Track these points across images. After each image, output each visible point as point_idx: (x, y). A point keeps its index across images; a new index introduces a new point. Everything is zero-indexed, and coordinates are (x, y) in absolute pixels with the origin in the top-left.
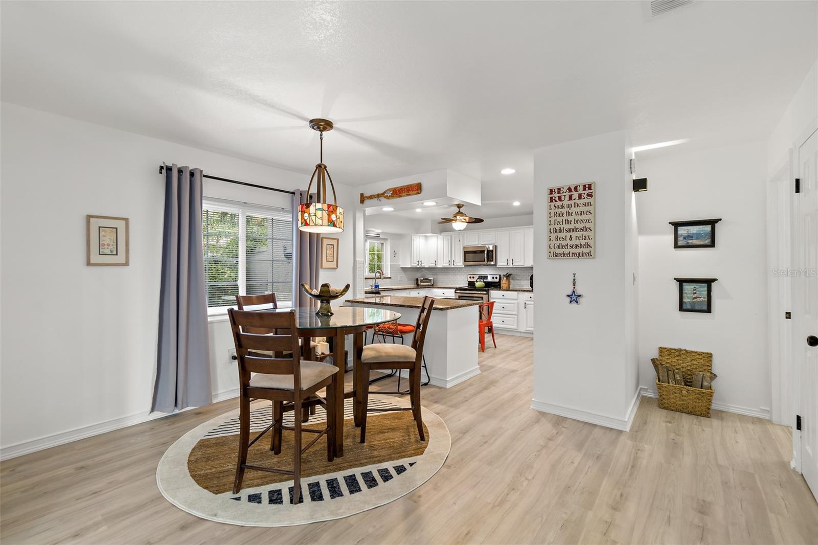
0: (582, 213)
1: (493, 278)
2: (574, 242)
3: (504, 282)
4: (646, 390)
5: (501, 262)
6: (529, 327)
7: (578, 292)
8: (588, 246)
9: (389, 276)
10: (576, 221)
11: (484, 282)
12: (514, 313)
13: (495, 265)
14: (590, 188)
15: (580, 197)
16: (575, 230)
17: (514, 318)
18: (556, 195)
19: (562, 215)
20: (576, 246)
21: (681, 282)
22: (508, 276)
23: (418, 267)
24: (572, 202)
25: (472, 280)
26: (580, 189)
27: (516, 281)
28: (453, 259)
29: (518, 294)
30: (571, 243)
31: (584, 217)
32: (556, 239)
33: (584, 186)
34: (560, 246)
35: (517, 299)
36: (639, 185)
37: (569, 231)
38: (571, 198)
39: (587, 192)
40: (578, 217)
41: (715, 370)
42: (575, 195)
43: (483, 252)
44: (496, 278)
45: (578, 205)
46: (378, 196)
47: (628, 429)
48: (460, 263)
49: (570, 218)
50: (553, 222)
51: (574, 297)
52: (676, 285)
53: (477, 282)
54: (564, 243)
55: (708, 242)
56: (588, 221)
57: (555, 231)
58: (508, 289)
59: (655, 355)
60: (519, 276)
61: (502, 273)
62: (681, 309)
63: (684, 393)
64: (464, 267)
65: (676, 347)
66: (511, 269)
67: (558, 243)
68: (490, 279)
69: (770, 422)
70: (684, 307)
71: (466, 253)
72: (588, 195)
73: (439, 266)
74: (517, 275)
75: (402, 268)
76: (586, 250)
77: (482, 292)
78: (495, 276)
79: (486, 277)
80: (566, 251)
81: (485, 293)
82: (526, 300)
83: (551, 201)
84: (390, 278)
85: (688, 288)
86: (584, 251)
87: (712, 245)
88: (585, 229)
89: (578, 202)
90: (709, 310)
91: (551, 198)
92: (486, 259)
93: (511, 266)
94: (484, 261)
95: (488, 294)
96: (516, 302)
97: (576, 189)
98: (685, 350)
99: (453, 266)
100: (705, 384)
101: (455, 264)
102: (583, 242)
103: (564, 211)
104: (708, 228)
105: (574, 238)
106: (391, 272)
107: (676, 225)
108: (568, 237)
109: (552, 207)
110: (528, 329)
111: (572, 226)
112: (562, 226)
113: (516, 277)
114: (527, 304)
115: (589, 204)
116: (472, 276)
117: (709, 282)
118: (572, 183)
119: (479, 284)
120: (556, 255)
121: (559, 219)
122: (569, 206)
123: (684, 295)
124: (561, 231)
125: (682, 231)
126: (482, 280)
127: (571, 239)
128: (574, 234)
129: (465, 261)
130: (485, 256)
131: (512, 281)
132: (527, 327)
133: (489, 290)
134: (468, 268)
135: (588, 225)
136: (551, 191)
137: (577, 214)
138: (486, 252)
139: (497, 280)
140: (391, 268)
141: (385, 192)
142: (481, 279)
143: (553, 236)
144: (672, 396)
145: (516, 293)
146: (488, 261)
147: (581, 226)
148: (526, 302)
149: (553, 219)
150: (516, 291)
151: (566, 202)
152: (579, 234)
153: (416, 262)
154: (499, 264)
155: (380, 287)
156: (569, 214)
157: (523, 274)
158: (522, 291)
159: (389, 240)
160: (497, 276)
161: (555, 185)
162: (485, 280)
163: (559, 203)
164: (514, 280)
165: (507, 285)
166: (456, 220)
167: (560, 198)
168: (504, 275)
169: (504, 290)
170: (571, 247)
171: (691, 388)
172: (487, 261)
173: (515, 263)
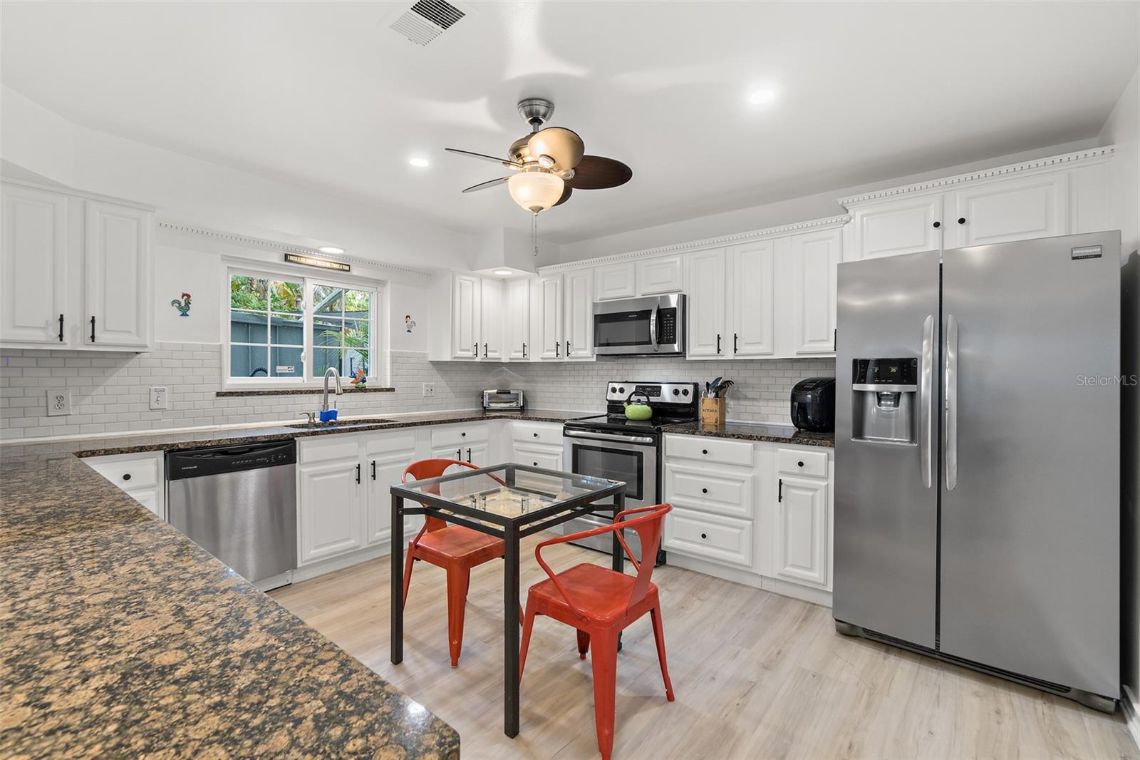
1: (676, 392)
3: (708, 407)
5: (699, 347)
6: (793, 566)
9: (389, 386)
11: (649, 403)
12: (742, 510)
13: (682, 354)
17: (742, 528)
22: (720, 388)
23: (478, 360)
25: (617, 397)
27: (743, 403)
28: (567, 337)
29: (755, 448)
35: (750, 467)
43: (645, 315)
44: (685, 392)
48: (585, 350)
53: (629, 402)
58: (721, 431)
60: (753, 386)
61: (703, 378)
64: (594, 360)
66: (728, 366)
68: (667, 395)
71: (600, 320)
73: (534, 358)
74: (746, 385)
75: (434, 363)
77: (639, 439)
79: (656, 390)
81: (648, 440)
82: (782, 473)
84: (392, 390)
92: (653, 336)
93: (729, 355)
94: (649, 342)
95: (657, 444)
96: (747, 475)
99: (566, 359)
101: (573, 354)
106: (392, 375)
110: (790, 570)
113: (743, 391)
114: (789, 486)
116: (618, 386)
119: (633, 411)
126: (644, 399)
130: (653, 328)
131: (731, 403)
133: (660, 431)
134: (606, 365)
138: (653, 317)
139: (688, 400)
140: (392, 363)
142: (643, 395)
145: (747, 445)
146: (661, 342)
148: (784, 479)
150: (750, 438)
153: (470, 346)
154: (694, 351)
155: (339, 418)
157: (764, 381)
158: (768, 439)
159: (389, 286)
160: (685, 387)
162: (653, 399)
164: (739, 399)
165: (716, 415)
168: (708, 384)
169: (710, 434)
172: (659, 343)
173: (741, 349)
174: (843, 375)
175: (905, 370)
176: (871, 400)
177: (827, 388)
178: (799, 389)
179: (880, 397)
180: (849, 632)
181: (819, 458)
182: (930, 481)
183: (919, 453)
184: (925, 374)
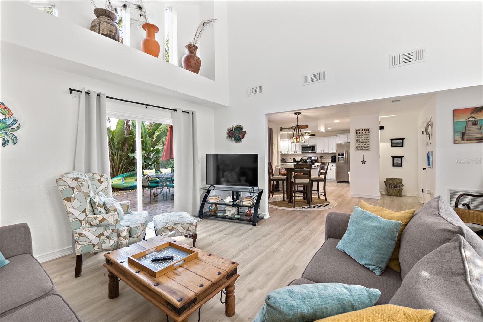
0: (366, 137)
1: (314, 158)
2: (364, 146)
3: (319, 160)
4: (382, 192)
5: (318, 152)
7: (365, 160)
8: (368, 147)
10: (364, 140)
11: (310, 160)
13: (316, 153)
14: (369, 130)
15: (366, 132)
16: (364, 142)
18: (358, 132)
19: (360, 138)
20: (364, 147)
21: (393, 157)
22: (321, 157)
24: (363, 134)
26: (366, 130)
28: (296, 150)
30: (363, 146)
31: (367, 138)
32: (358, 145)
33: (367, 129)
34: (359, 147)
36: (382, 128)
37: (362, 142)
38: (363, 133)
39: (368, 131)
40: (365, 139)
41: (403, 184)
42: (364, 132)
45: (365, 135)
46: (289, 128)
47: (380, 198)
48: (299, 152)
49: (362, 139)
50: (357, 140)
51: (364, 162)
52: (391, 159)
53: (307, 160)
54: (361, 146)
55: (401, 145)
56: (368, 140)
57: (358, 142)
59: (385, 180)
60: (325, 157)
61: (318, 156)
62: (393, 166)
63: (394, 190)
64: (301, 153)
65: (392, 178)
67: (359, 146)
68: (313, 158)
69: (418, 197)
70: (394, 165)
72: (368, 132)
73: (289, 153)
74: (324, 157)
76: (368, 148)
78: (315, 157)
79: (311, 158)
80: (361, 148)
83: (357, 133)
85: (395, 159)
86: (367, 148)
87: (402, 146)
88: (367, 142)
89: (365, 134)
90: (401, 166)
91: (356, 132)
93: (323, 153)
94: (311, 151)
97: (364, 130)
98: (394, 178)
100: (400, 187)
101: (297, 153)
102: (367, 146)
103: (360, 136)
104: (401, 141)
105: (364, 144)
107: (392, 140)
108: (362, 144)
109: (357, 135)
110: (331, 178)
111: (363, 141)
112: (360, 141)
114: (331, 168)
115: (369, 135)
117: (402, 157)
118: (363, 128)
120: (358, 150)
121: (359, 139)
122: (362, 135)
123: (394, 161)
124: (360, 142)
125: (394, 142)
127: (363, 145)
128: (364, 143)
129: (302, 151)
130: (312, 149)
131: (322, 159)
132: (331, 177)
134: (303, 154)
135: (368, 141)
136: (356, 130)
137: (365, 137)
138: (312, 147)
139: (316, 159)
141: (292, 127)
142: (309, 158)
143: (357, 144)
144: (391, 191)
146: (313, 151)
147: (366, 141)
149: (357, 139)
151: (361, 134)
152: (365, 143)
156: (362, 137)
157: (328, 156)
161: (358, 128)
163: (359, 134)
166: (306, 135)
167: (359, 133)
170: (363, 147)
171: (396, 188)
173: (324, 152)
174: (337, 155)
175: (343, 155)
176: (340, 158)
177: (335, 156)
178: (332, 157)
179: (341, 157)
180: (338, 182)
181: (335, 165)
182: (345, 165)
183: (344, 163)
184: (345, 155)
